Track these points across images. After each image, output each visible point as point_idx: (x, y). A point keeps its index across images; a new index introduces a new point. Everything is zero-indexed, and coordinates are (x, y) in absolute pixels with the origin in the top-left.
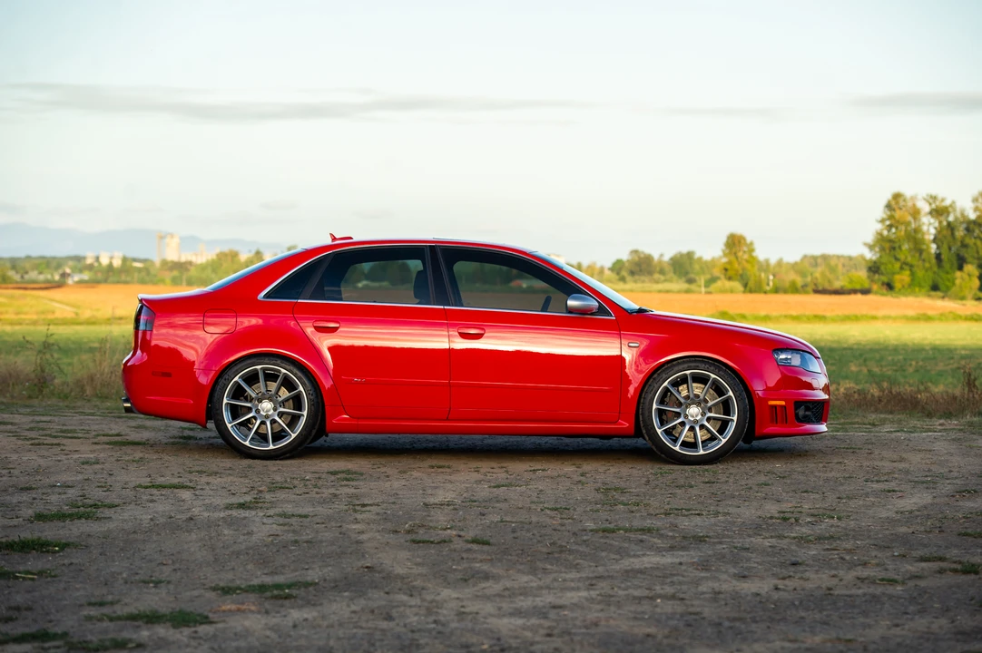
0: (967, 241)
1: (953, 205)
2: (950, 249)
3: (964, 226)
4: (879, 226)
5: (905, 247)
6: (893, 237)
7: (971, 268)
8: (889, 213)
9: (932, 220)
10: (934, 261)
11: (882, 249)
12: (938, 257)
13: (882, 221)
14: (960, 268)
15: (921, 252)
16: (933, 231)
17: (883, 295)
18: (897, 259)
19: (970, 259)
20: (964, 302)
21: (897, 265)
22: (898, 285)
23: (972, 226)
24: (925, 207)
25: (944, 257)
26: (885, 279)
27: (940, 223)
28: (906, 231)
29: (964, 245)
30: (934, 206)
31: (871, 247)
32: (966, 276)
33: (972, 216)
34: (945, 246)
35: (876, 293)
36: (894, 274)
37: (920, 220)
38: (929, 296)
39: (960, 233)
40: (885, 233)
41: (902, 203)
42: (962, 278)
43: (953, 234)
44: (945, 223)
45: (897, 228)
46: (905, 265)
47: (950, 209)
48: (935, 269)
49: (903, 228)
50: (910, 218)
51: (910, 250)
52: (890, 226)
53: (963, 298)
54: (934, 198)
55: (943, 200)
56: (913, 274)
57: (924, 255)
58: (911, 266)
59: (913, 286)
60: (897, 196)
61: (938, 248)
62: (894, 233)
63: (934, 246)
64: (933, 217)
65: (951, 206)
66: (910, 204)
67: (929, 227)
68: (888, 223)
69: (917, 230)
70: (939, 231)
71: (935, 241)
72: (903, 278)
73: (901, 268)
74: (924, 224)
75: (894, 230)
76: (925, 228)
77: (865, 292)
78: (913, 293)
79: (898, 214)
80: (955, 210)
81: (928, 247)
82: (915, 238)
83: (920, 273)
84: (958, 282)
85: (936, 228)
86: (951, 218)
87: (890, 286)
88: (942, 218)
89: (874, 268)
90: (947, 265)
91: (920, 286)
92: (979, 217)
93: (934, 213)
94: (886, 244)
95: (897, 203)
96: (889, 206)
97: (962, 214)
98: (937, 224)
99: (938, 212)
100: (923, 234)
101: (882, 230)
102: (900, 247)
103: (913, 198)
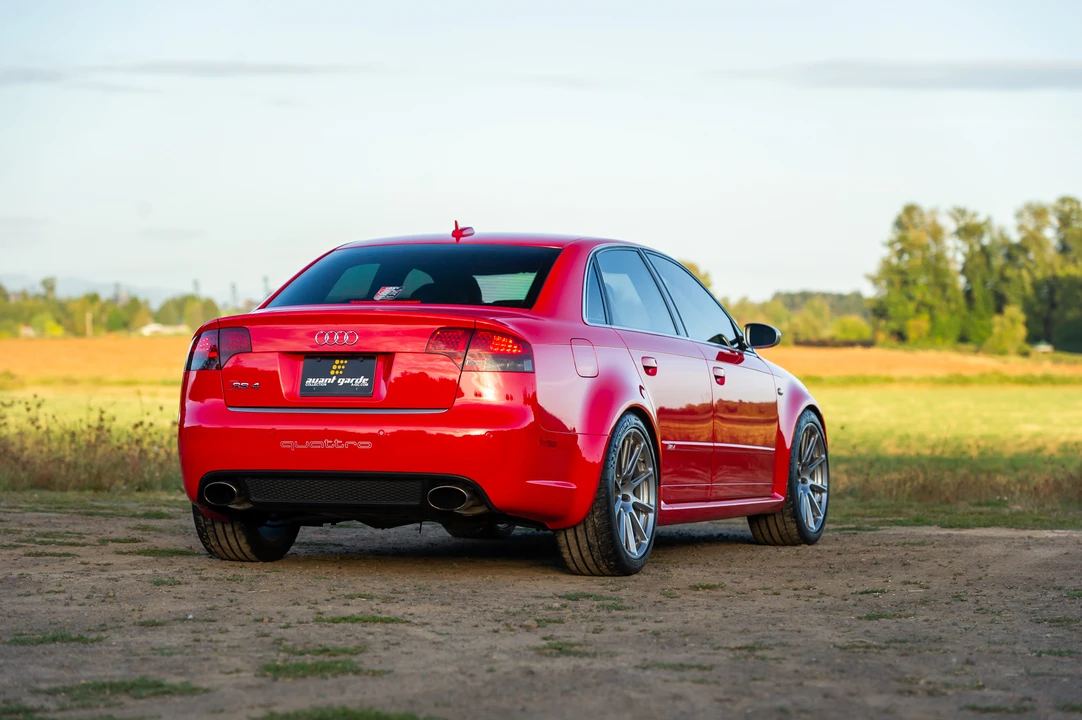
0: (1010, 272)
1: (988, 222)
2: (984, 283)
3: (1004, 251)
4: (886, 252)
5: (923, 280)
6: (904, 266)
7: (1014, 311)
8: (899, 233)
9: (960, 243)
10: (962, 301)
11: (891, 284)
12: (968, 295)
13: (891, 244)
14: (999, 310)
15: (944, 287)
16: (960, 258)
17: (892, 347)
18: (911, 298)
19: (1012, 298)
20: (1004, 358)
21: (911, 306)
22: (912, 335)
23: (1015, 252)
24: (949, 225)
25: (977, 294)
26: (894, 325)
27: (971, 247)
28: (923, 258)
29: (1004, 279)
30: (962, 223)
31: (875, 281)
32: (1008, 323)
33: (1015, 237)
34: (978, 281)
35: (882, 346)
36: (906, 319)
37: (942, 242)
38: (956, 351)
39: (998, 261)
40: (895, 261)
41: (917, 220)
42: (1003, 326)
43: (988, 264)
44: (977, 248)
45: (910, 254)
46: (923, 306)
47: (984, 228)
48: (965, 311)
49: (919, 254)
50: (927, 240)
51: (928, 285)
52: (900, 253)
53: (1003, 353)
54: (963, 212)
55: (975, 215)
56: (933, 319)
57: (949, 292)
58: (930, 308)
59: (935, 335)
60: (910, 210)
61: (969, 281)
62: (908, 262)
63: (961, 281)
64: (960, 238)
65: (985, 223)
66: (928, 220)
67: (956, 252)
68: (898, 246)
69: (939, 257)
70: (970, 258)
71: (964, 272)
72: (919, 324)
73: (918, 311)
74: (948, 248)
75: (906, 257)
76: (949, 254)
77: (868, 344)
78: (932, 346)
79: (912, 235)
80: (990, 229)
81: (955, 281)
82: (936, 269)
83: (943, 318)
84: (996, 330)
85: (965, 255)
86: (986, 241)
87: (900, 337)
88: (974, 241)
89: (878, 311)
90: (979, 305)
91: (944, 336)
92: (1024, 239)
93: (962, 233)
94: (895, 276)
95: (911, 218)
96: (899, 224)
97: (1001, 234)
98: (966, 249)
99: (969, 232)
100: (947, 262)
101: (890, 257)
102: (915, 282)
103: (933, 212)
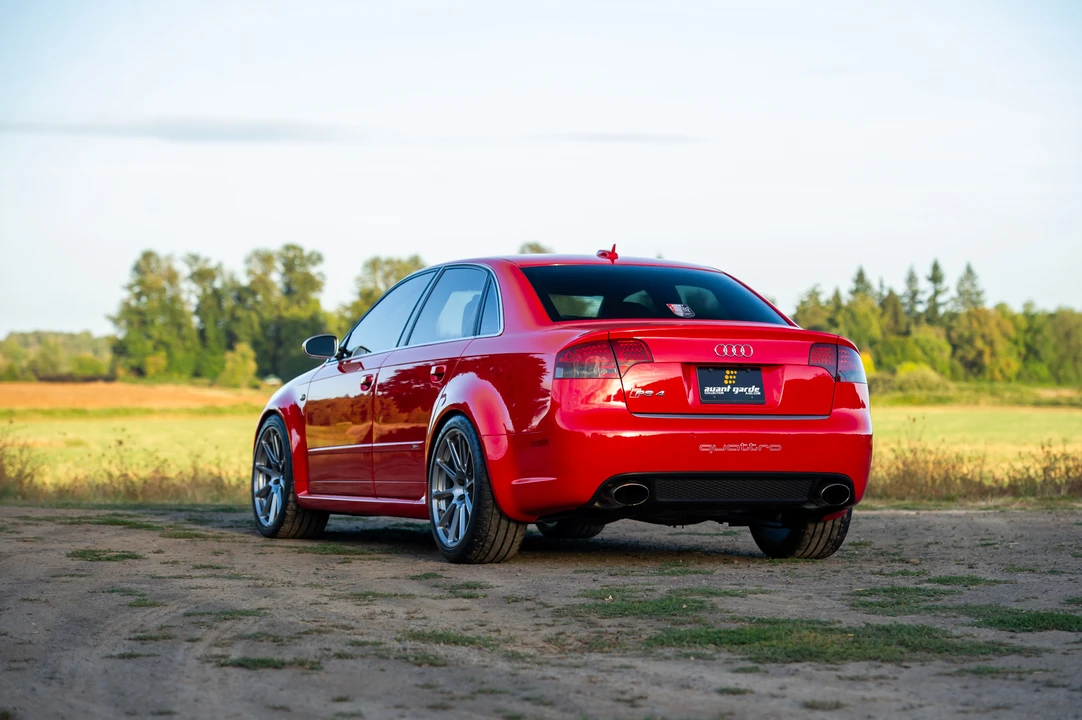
0: (240, 313)
1: (219, 268)
2: (216, 322)
3: (234, 294)
4: (126, 295)
5: (160, 320)
6: (143, 307)
7: (244, 348)
8: (138, 277)
9: (194, 286)
10: (196, 339)
11: (130, 324)
12: (202, 334)
13: (130, 287)
14: (231, 347)
15: (179, 326)
16: (194, 300)
17: (132, 382)
18: (149, 337)
19: (242, 336)
20: (237, 391)
21: (149, 344)
22: (151, 370)
23: (244, 295)
24: (184, 270)
25: (211, 333)
26: (134, 362)
27: (204, 290)
28: (161, 300)
29: (235, 319)
30: (195, 268)
31: (116, 321)
32: (239, 359)
33: (244, 281)
34: (211, 320)
35: (124, 380)
36: (145, 355)
37: (177, 286)
38: (193, 384)
39: (228, 303)
40: (133, 303)
41: (153, 265)
42: (235, 361)
43: (219, 305)
44: (209, 291)
45: (148, 296)
46: (161, 344)
47: (216, 273)
48: (198, 348)
49: (155, 296)
50: (165, 284)
51: (165, 325)
52: (139, 296)
53: (236, 386)
54: (195, 258)
55: (207, 260)
56: (170, 356)
57: (185, 331)
58: (167, 346)
59: (171, 370)
60: (148, 256)
61: (202, 321)
62: (146, 303)
63: (196, 321)
64: (195, 282)
65: (216, 269)
66: (164, 265)
67: (190, 295)
68: (137, 289)
69: (175, 299)
70: (203, 300)
71: (197, 312)
72: (157, 361)
73: (156, 348)
74: (183, 291)
75: (144, 299)
76: (184, 297)
77: (110, 378)
78: (169, 380)
79: (150, 278)
80: (222, 273)
81: (190, 322)
82: (172, 309)
83: (179, 355)
84: (229, 365)
85: (198, 297)
86: (218, 284)
87: (139, 372)
88: (207, 284)
89: (120, 349)
90: (212, 343)
91: (180, 371)
92: (253, 283)
93: (196, 277)
94: (134, 317)
95: (148, 264)
96: (137, 269)
97: (232, 279)
98: (199, 292)
99: (202, 276)
100: (183, 304)
101: (130, 299)
102: (152, 322)
103: (169, 258)
